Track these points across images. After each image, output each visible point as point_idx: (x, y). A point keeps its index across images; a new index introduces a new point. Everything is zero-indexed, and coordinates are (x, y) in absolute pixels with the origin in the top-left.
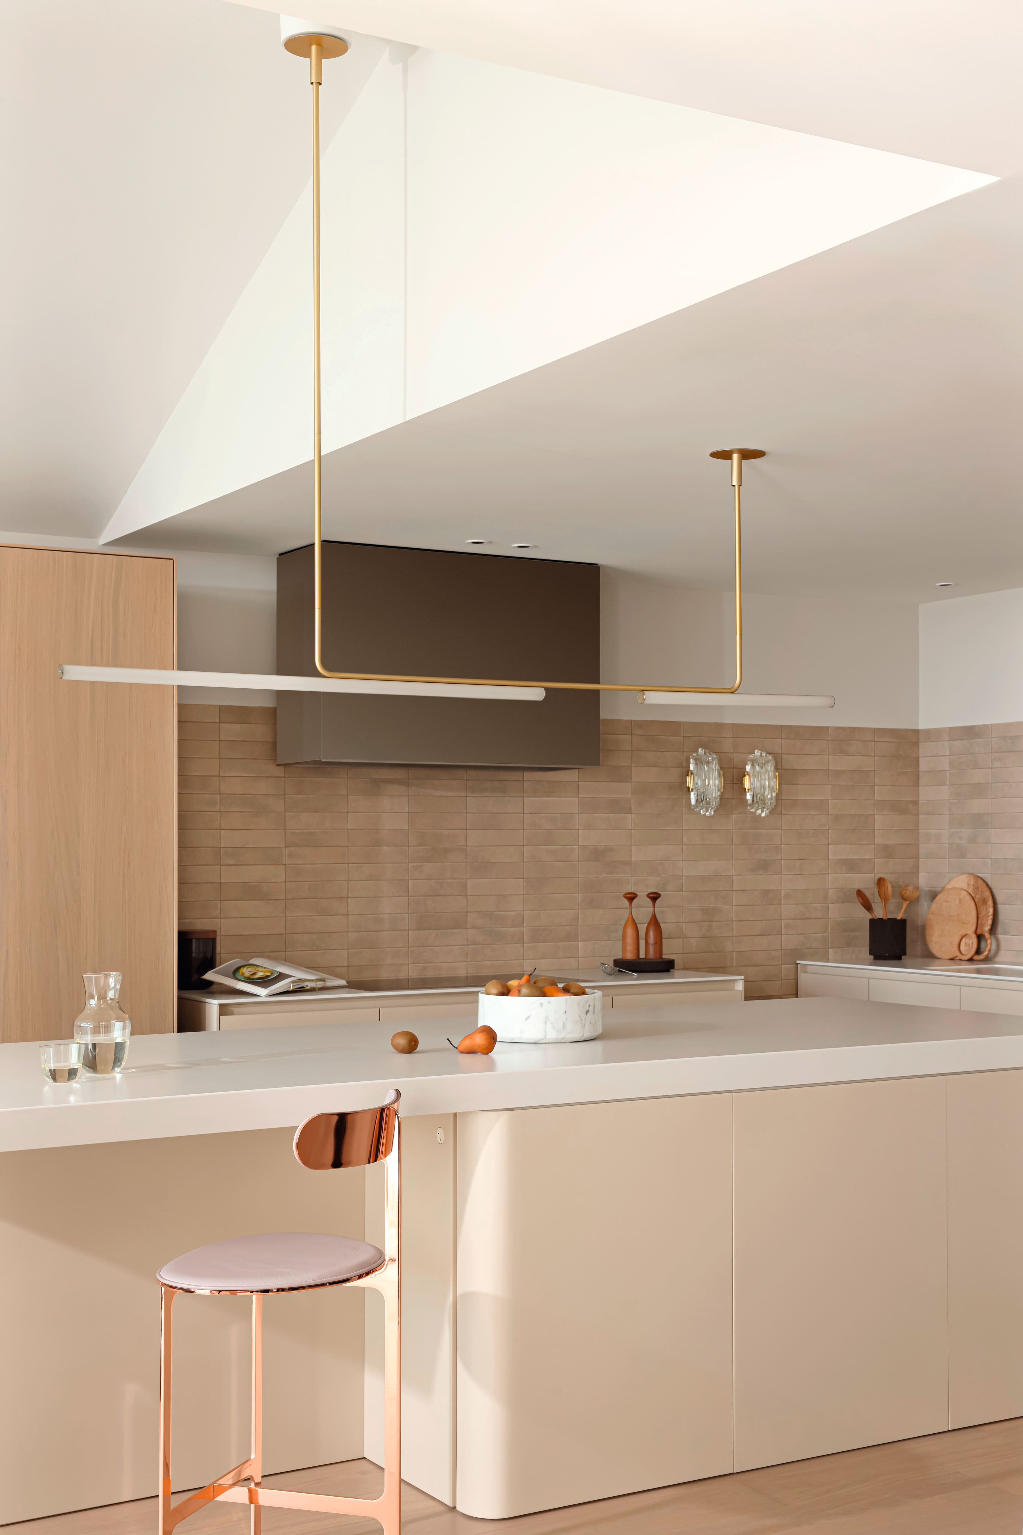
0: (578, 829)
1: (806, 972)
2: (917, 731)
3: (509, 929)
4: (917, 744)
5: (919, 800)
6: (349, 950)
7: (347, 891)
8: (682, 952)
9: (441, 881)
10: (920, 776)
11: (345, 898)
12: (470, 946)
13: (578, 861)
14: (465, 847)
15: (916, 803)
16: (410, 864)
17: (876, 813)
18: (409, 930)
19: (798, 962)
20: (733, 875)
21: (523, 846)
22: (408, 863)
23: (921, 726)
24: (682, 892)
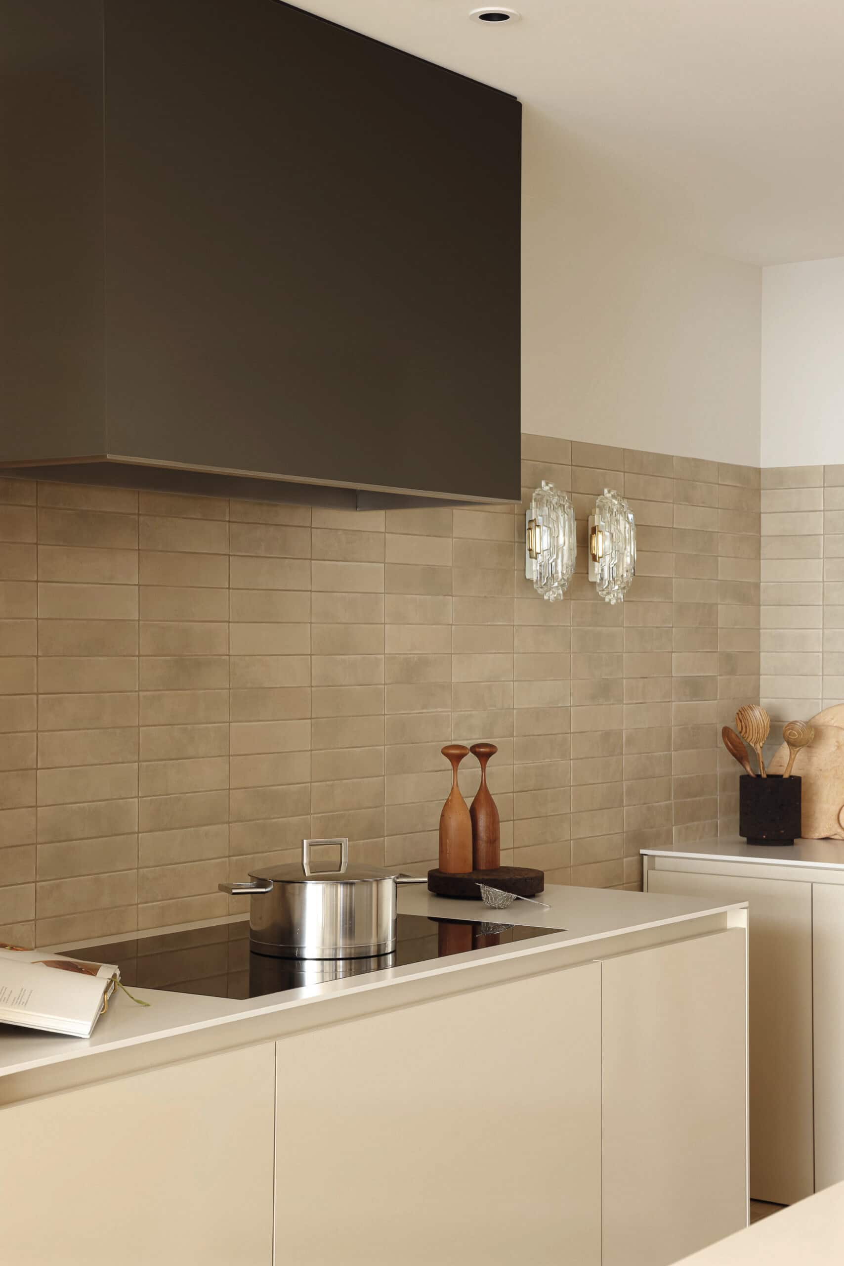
0: (385, 624)
1: (654, 869)
2: (758, 471)
3: (290, 819)
4: (757, 492)
5: (760, 582)
6: (38, 884)
7: (35, 753)
8: (512, 846)
9: (189, 727)
10: (763, 544)
11: (32, 769)
12: (235, 858)
13: (385, 684)
14: (227, 657)
15: (757, 586)
16: (141, 694)
17: (719, 602)
18: (138, 832)
19: (642, 851)
20: (570, 706)
21: (311, 655)
22: (139, 691)
23: (765, 463)
24: (512, 738)
